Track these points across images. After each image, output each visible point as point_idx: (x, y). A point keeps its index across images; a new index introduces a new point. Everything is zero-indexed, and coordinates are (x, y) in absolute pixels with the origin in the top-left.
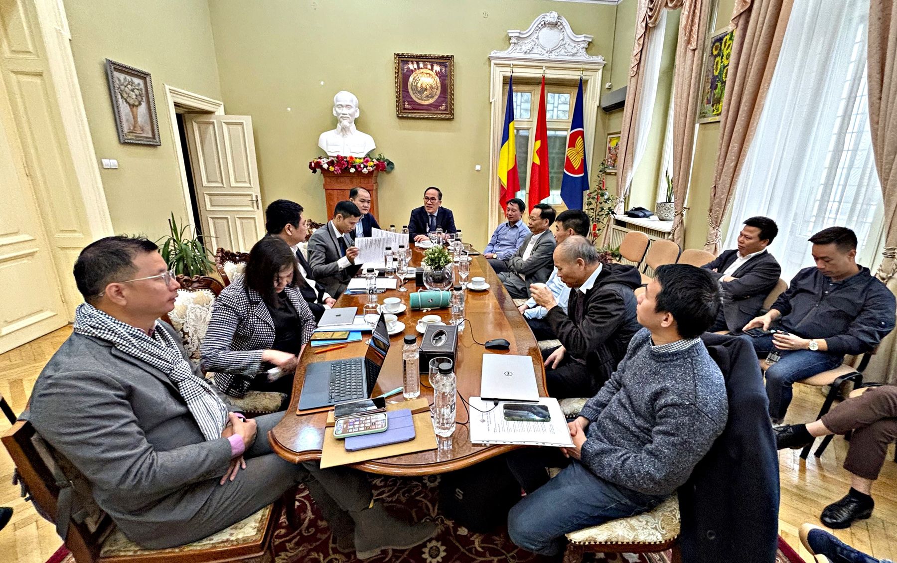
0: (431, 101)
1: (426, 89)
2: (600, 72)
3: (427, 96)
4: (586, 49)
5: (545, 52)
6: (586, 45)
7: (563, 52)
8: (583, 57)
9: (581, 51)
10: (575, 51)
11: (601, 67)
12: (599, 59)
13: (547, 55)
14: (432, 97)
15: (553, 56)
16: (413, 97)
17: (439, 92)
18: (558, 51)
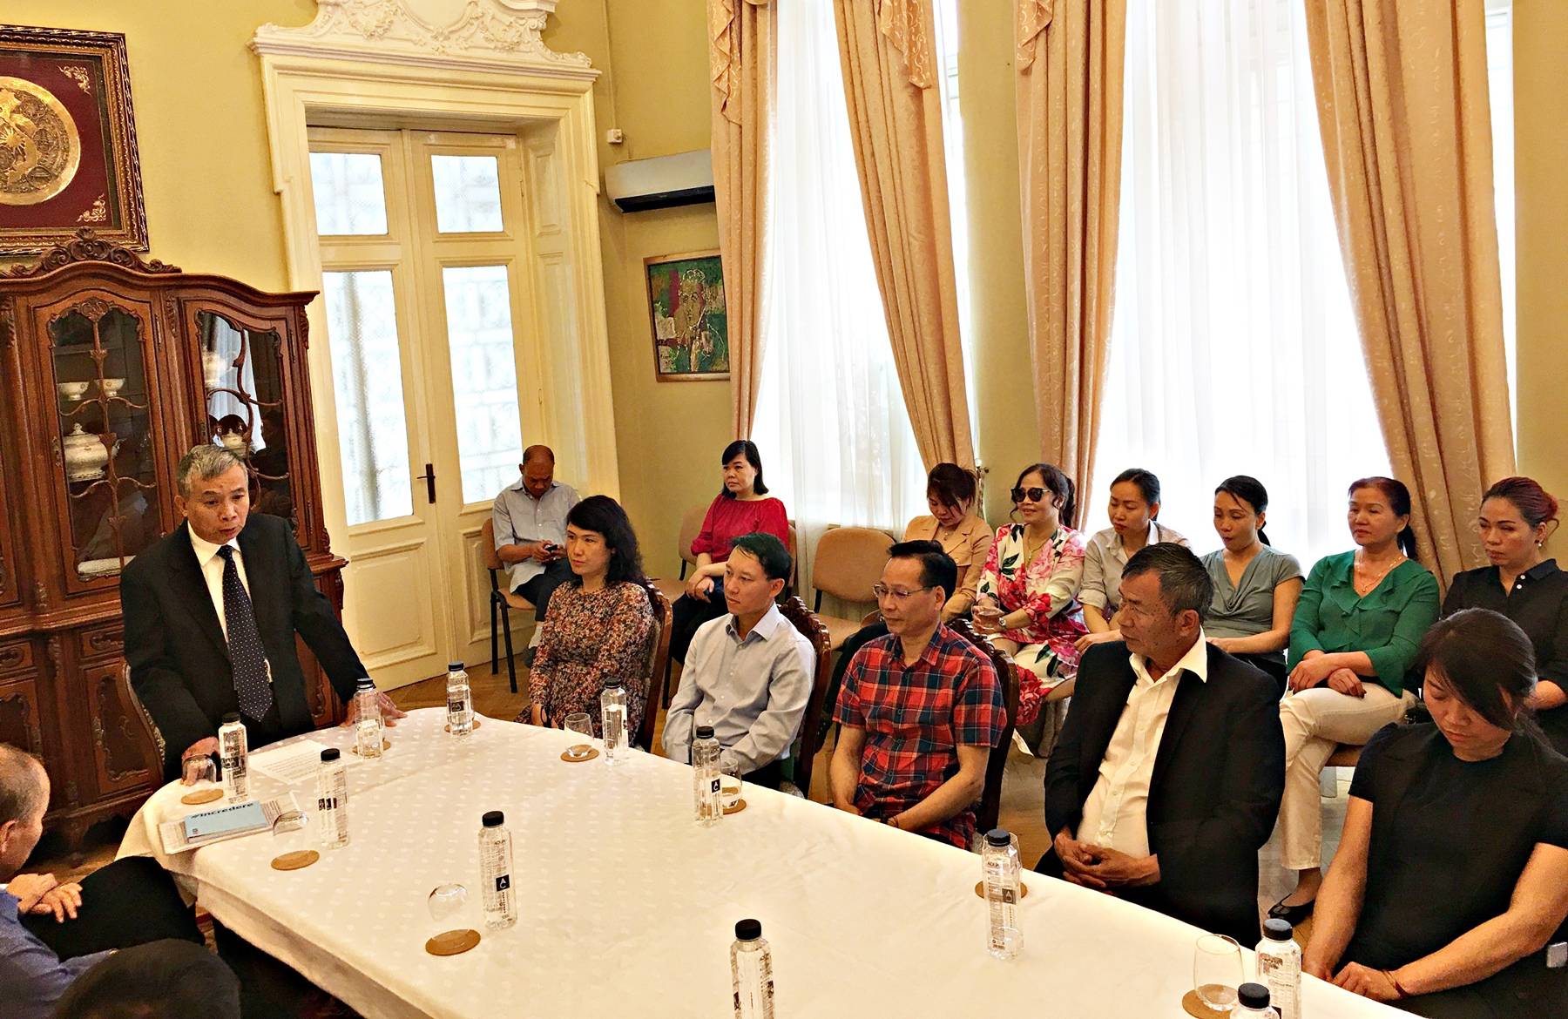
1: (19, 151)
2: (588, 97)
4: (542, 31)
5: (429, 35)
6: (540, 23)
7: (479, 38)
8: (535, 53)
9: (527, 37)
10: (511, 36)
11: (587, 84)
12: (579, 62)
13: (437, 44)
15: (454, 50)
18: (465, 33)
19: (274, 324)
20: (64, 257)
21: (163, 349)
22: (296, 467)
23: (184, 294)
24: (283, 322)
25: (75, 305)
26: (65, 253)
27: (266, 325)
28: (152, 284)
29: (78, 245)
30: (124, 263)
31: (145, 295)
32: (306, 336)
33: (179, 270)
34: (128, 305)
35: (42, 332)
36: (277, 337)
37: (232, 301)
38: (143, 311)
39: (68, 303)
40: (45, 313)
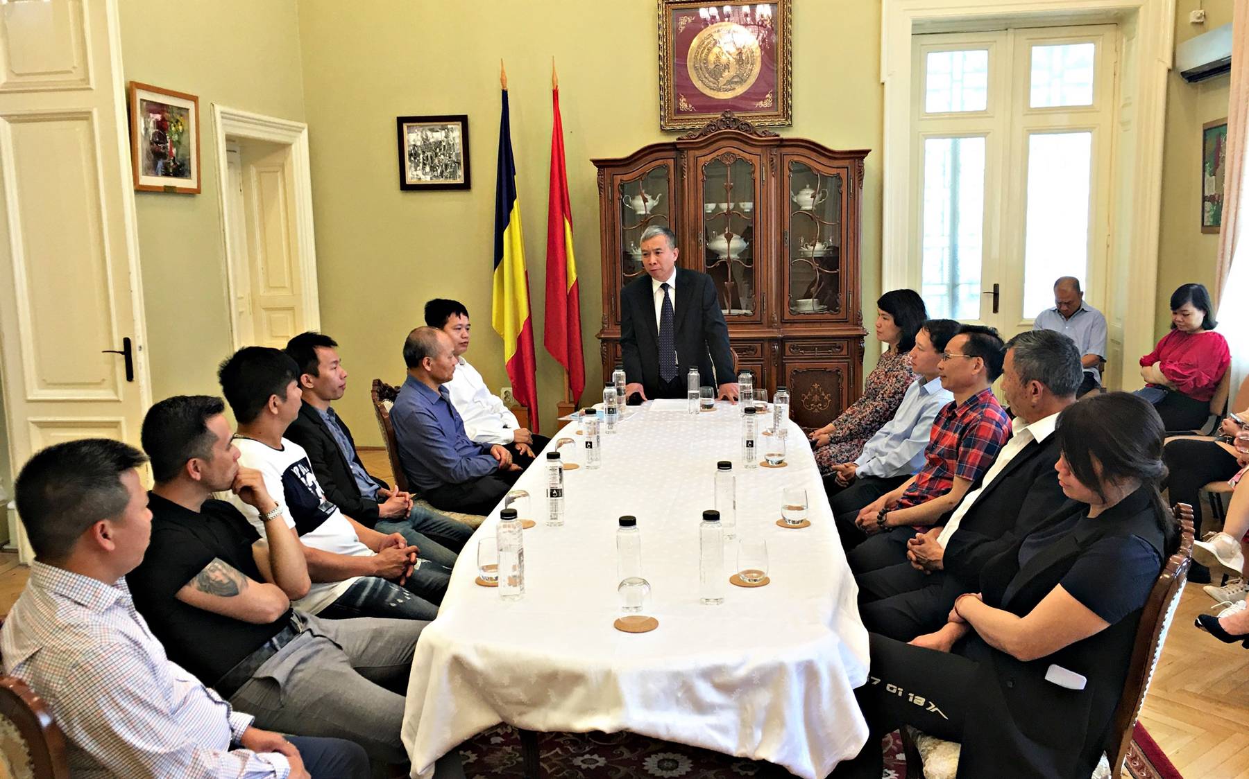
0: (740, 90)
1: (727, 67)
3: (729, 82)
14: (742, 81)
16: (698, 84)
17: (757, 69)
19: (839, 171)
20: (714, 128)
21: (765, 183)
22: (844, 268)
23: (785, 150)
24: (846, 169)
25: (718, 156)
26: (714, 125)
27: (834, 171)
28: (760, 144)
29: (721, 120)
30: (746, 131)
31: (758, 151)
32: (862, 180)
33: (778, 136)
34: (747, 156)
35: (700, 172)
36: (840, 179)
37: (814, 156)
38: (756, 159)
39: (714, 155)
40: (702, 160)
